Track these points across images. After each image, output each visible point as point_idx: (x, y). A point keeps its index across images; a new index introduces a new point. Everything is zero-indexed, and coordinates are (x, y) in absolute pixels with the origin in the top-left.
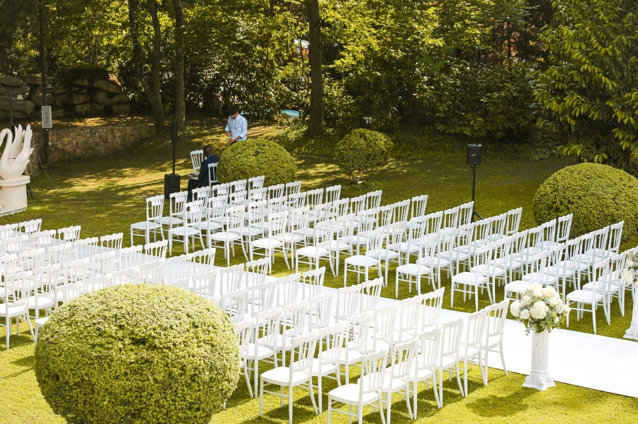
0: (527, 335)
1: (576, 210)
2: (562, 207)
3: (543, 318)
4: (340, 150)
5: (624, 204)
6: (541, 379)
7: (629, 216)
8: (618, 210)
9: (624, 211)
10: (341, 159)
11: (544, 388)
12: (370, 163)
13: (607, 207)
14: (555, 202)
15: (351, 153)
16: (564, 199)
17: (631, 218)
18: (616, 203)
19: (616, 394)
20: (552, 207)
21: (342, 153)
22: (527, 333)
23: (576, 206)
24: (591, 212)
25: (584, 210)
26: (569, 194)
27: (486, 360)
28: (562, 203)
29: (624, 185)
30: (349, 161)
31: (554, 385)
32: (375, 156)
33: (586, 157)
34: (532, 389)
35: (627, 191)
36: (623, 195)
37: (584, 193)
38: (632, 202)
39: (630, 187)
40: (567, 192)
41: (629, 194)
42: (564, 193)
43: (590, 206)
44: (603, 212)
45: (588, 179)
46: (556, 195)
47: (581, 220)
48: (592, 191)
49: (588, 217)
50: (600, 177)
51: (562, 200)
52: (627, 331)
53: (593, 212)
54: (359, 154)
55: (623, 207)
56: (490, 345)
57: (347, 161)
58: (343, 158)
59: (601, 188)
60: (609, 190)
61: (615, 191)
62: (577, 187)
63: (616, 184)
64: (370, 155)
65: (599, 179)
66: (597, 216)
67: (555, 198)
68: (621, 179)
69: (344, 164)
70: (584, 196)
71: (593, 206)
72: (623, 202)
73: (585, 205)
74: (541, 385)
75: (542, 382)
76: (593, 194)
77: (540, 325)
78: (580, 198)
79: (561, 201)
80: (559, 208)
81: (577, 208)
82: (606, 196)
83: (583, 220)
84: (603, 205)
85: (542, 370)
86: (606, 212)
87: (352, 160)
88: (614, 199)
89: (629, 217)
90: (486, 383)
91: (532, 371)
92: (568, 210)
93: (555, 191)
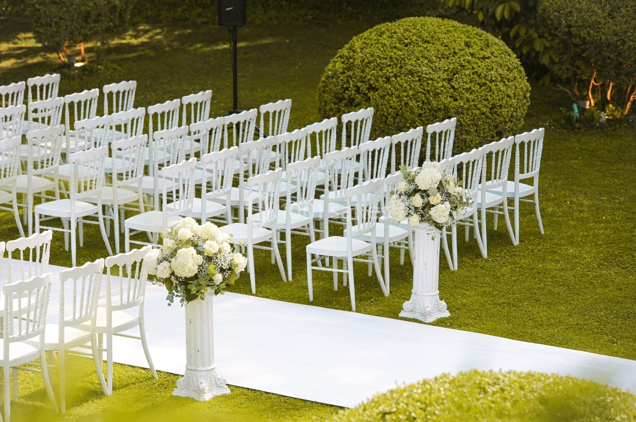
0: (169, 305)
1: (380, 101)
2: (359, 98)
3: (192, 275)
4: (33, 5)
5: (467, 90)
6: (200, 381)
7: (479, 109)
8: (456, 100)
9: (468, 100)
10: (36, 21)
11: (208, 397)
12: (91, 29)
13: (436, 95)
14: (347, 89)
15: (53, 10)
16: (362, 82)
17: (483, 114)
18: (453, 87)
19: (327, 405)
20: (344, 98)
21: (38, 10)
22: (168, 302)
23: (381, 94)
24: (407, 104)
25: (394, 101)
26: (370, 73)
27: (109, 351)
28: (358, 90)
29: (472, 55)
30: (51, 26)
31: (228, 391)
32: (99, 15)
33: (482, 9)
34: (187, 398)
35: (475, 66)
36: (467, 72)
37: (396, 70)
38: (485, 84)
39: (484, 58)
40: (367, 70)
41: (480, 70)
42: (363, 71)
43: (405, 94)
44: (429, 103)
45: (406, 46)
46: (350, 76)
47: (390, 120)
48: (409, 67)
49: (403, 114)
50: (427, 42)
51: (359, 84)
52: (406, 305)
53: (411, 104)
54: (68, 11)
55: (467, 95)
56: (115, 325)
57: (47, 25)
58: (39, 18)
59: (426, 61)
60: (442, 63)
61: (452, 66)
62: (383, 61)
63: (455, 53)
64: (89, 13)
65: (425, 46)
66: (416, 111)
67: (348, 82)
68: (467, 45)
69: (41, 30)
70: (395, 76)
71: (411, 92)
72: (467, 86)
73: (396, 93)
74: (201, 391)
75: (201, 386)
76: (411, 72)
77: (189, 287)
78: (388, 79)
79: (357, 86)
80: (354, 100)
81: (383, 97)
82: (435, 76)
83: (394, 118)
84: (429, 92)
85: (203, 366)
86: (434, 103)
87: (56, 23)
88: (450, 80)
89: (478, 112)
90: (108, 390)
91: (187, 369)
92: (367, 102)
93: (349, 69)
